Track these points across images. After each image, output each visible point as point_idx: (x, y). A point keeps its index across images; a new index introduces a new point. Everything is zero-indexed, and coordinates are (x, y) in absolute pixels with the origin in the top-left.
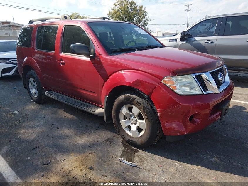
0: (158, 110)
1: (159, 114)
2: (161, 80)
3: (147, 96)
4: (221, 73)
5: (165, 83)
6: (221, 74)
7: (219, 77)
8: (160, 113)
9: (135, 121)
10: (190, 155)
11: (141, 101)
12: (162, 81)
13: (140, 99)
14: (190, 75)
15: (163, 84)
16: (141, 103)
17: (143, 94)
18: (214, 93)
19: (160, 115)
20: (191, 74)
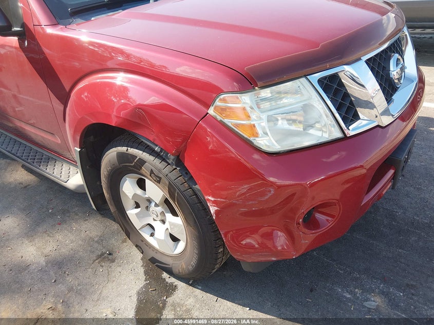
0: (208, 200)
1: (213, 209)
2: (208, 107)
3: (172, 157)
4: (397, 56)
5: (219, 118)
6: (398, 60)
7: (392, 68)
8: (216, 208)
9: (159, 215)
10: (311, 291)
11: (160, 171)
12: (211, 111)
13: (157, 162)
14: (303, 80)
15: (216, 119)
16: (161, 176)
17: (161, 151)
18: (378, 126)
19: (217, 212)
20: (305, 76)
